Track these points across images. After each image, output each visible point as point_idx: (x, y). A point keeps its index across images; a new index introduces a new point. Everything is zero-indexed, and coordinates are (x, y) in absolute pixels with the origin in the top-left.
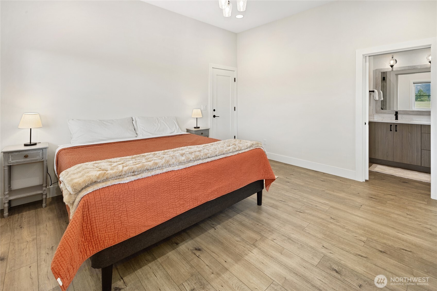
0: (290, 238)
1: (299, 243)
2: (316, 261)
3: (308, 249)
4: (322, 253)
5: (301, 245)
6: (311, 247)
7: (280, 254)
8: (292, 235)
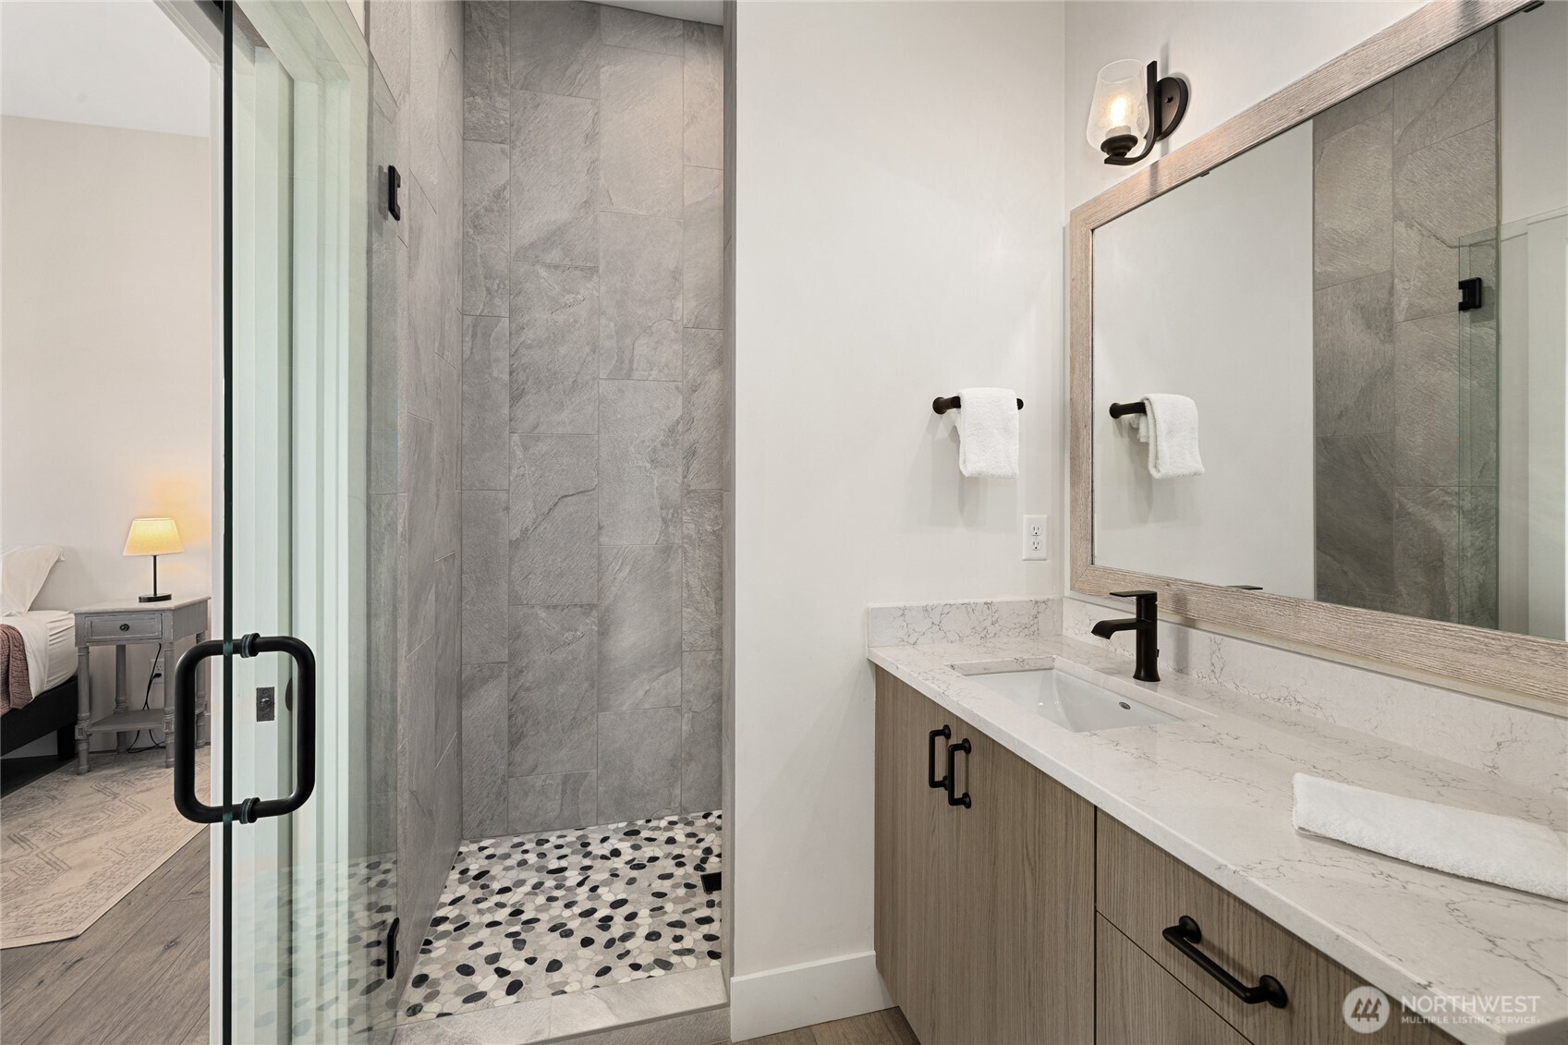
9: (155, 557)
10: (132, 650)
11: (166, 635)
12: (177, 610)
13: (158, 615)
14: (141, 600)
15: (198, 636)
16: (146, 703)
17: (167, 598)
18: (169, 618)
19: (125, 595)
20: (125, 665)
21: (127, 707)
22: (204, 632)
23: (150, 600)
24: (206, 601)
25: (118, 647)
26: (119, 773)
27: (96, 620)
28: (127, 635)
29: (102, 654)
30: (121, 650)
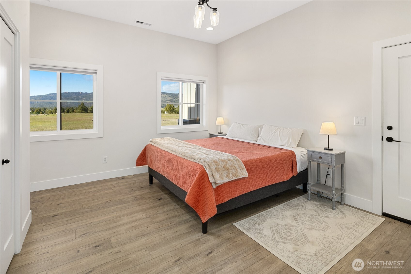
0: (144, 236)
1: (135, 239)
2: (113, 240)
3: (125, 242)
4: (115, 247)
5: (132, 239)
6: (125, 244)
7: (133, 226)
8: (146, 239)
9: (328, 135)
10: (321, 165)
11: (333, 163)
12: (336, 155)
13: (330, 156)
14: (325, 149)
15: (341, 165)
16: (325, 183)
17: (332, 150)
18: (333, 157)
19: (320, 147)
20: (319, 169)
21: (320, 182)
22: (344, 164)
23: (327, 149)
24: (344, 153)
25: (318, 163)
26: (319, 205)
27: (313, 153)
28: (321, 160)
29: (314, 165)
30: (318, 164)
